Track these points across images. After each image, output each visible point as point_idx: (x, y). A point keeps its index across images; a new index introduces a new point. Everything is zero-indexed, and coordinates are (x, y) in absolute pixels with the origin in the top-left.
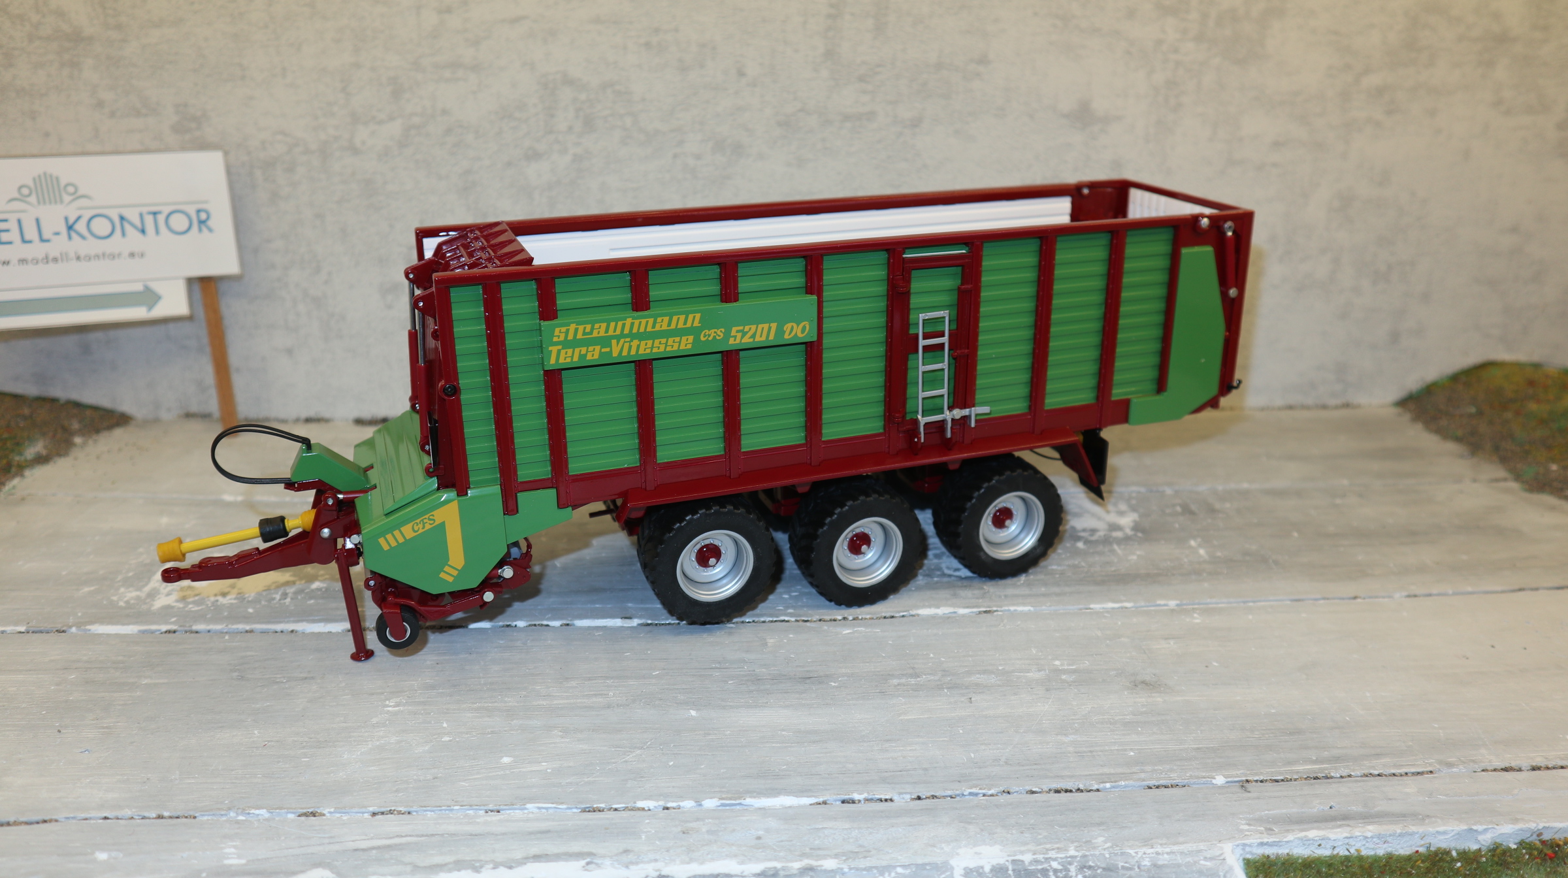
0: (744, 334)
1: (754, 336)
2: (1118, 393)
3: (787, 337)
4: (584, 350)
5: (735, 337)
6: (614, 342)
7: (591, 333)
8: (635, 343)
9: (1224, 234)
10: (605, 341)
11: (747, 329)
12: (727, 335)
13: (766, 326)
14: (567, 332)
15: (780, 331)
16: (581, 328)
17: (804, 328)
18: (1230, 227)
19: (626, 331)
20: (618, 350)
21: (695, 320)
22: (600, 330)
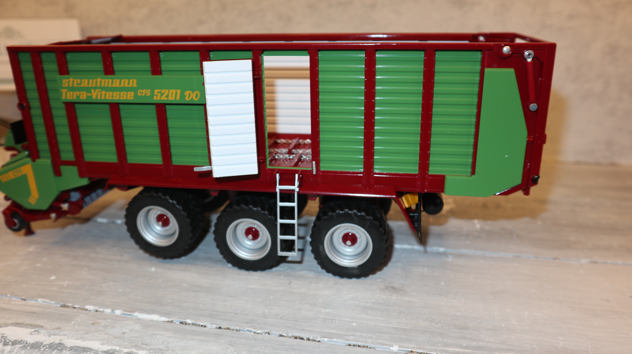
0: (162, 94)
1: (167, 96)
2: (433, 170)
3: (187, 100)
4: (78, 93)
5: (157, 95)
6: (93, 91)
7: (80, 84)
8: (103, 92)
9: (526, 59)
10: (88, 90)
11: (163, 91)
12: (152, 93)
13: (174, 91)
14: (69, 82)
15: (183, 95)
16: (75, 80)
17: (197, 96)
18: (529, 55)
19: (98, 85)
20: (96, 95)
21: (133, 83)
22: (85, 83)
